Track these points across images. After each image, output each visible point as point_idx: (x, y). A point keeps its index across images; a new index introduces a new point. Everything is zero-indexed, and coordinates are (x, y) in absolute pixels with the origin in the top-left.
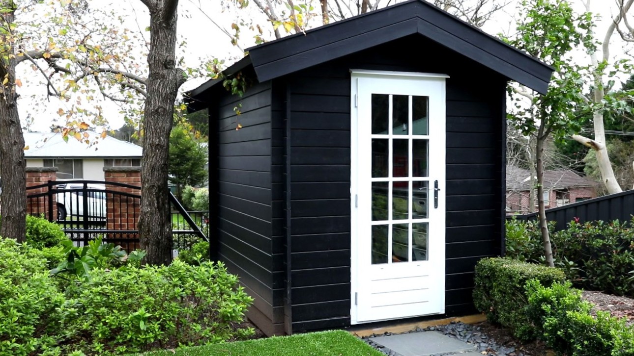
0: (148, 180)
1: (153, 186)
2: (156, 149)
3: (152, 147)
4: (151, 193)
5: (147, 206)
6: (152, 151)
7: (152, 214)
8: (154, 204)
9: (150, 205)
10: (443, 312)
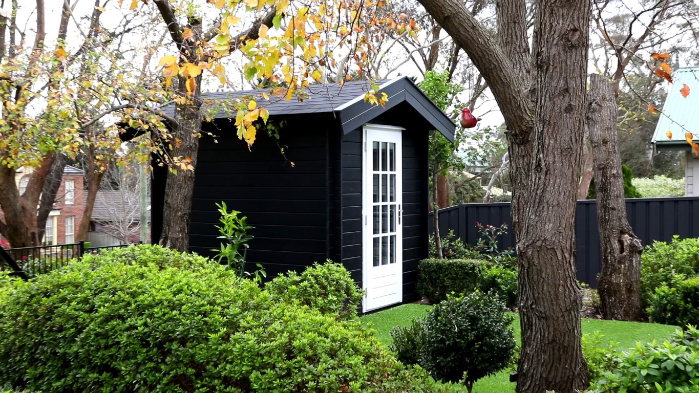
0: (181, 209)
1: (185, 214)
2: (189, 180)
3: (185, 178)
4: (182, 220)
5: (178, 232)
6: (185, 182)
7: (183, 239)
8: (184, 230)
9: (181, 231)
10: (401, 301)
